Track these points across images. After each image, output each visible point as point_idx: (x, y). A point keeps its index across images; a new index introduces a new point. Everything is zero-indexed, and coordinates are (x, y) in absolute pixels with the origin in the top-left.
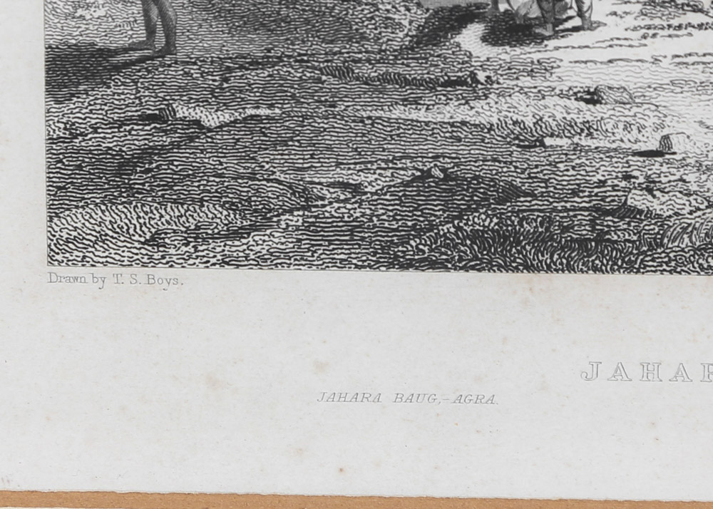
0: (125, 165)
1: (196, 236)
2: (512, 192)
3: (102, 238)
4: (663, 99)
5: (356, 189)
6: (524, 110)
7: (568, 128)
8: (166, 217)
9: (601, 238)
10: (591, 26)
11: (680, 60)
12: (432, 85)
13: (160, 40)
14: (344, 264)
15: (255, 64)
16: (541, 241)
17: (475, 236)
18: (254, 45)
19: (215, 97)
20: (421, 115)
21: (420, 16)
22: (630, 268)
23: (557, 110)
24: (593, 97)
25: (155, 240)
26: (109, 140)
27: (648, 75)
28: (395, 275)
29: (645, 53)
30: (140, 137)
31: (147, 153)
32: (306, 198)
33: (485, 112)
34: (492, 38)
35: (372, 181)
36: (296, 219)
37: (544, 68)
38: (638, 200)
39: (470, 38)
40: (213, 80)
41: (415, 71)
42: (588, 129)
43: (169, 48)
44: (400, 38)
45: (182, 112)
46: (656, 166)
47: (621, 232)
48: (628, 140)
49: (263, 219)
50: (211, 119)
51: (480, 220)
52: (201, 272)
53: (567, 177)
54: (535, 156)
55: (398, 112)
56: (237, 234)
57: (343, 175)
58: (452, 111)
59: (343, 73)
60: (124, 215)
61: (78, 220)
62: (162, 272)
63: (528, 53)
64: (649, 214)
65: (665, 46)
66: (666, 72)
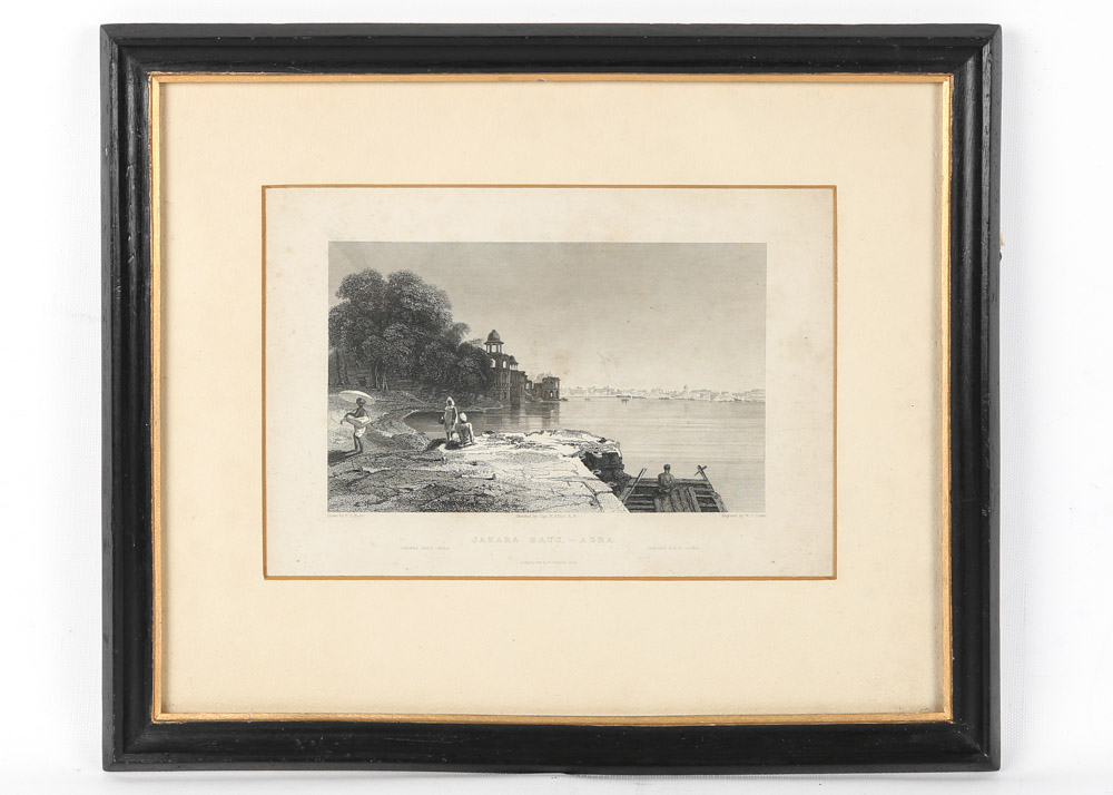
0: (349, 484)
1: (368, 503)
2: (453, 490)
3: (342, 504)
4: (493, 464)
5: (411, 490)
6: (456, 467)
7: (468, 472)
8: (359, 498)
9: (477, 503)
10: (473, 444)
11: (498, 453)
12: (431, 461)
13: (359, 450)
14: (408, 511)
15: (385, 455)
16: (461, 504)
17: (443, 502)
18: (384, 450)
19: (374, 465)
20: (428, 469)
21: (429, 442)
22: (485, 511)
23: (465, 467)
24: (475, 464)
25: (357, 505)
26: (345, 477)
27: (489, 457)
28: (422, 513)
29: (488, 451)
30: (353, 476)
31: (355, 481)
32: (398, 493)
33: (446, 468)
34: (447, 448)
35: (416, 487)
36: (395, 498)
37: (462, 456)
38: (487, 492)
39: (442, 448)
40: (373, 460)
41: (427, 457)
42: (474, 472)
43: (361, 451)
44: (423, 448)
45: (364, 469)
46: (491, 482)
47: (483, 501)
48: (484, 476)
49: (386, 499)
50: (372, 471)
51: (445, 498)
52: (370, 513)
53: (468, 486)
54: (459, 480)
55: (422, 468)
56: (379, 503)
57: (407, 486)
58: (437, 468)
59: (407, 458)
60: (349, 498)
61: (336, 499)
62: (359, 513)
63: (457, 452)
64: (490, 496)
65: (494, 449)
66: (494, 457)
